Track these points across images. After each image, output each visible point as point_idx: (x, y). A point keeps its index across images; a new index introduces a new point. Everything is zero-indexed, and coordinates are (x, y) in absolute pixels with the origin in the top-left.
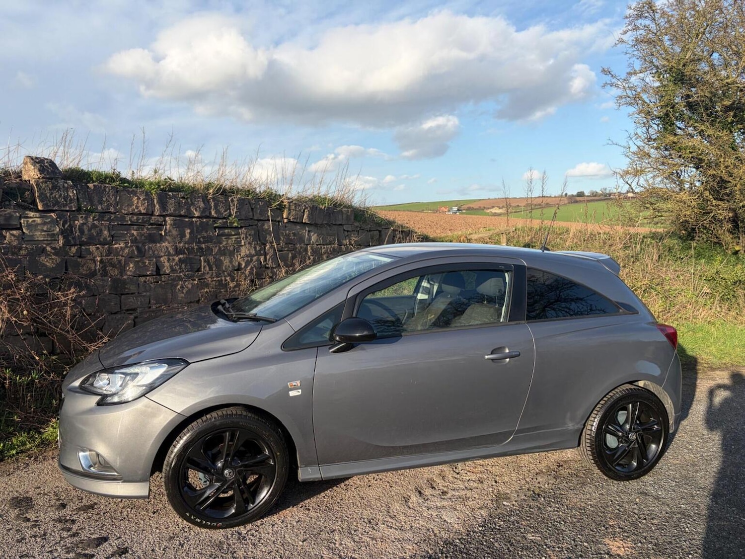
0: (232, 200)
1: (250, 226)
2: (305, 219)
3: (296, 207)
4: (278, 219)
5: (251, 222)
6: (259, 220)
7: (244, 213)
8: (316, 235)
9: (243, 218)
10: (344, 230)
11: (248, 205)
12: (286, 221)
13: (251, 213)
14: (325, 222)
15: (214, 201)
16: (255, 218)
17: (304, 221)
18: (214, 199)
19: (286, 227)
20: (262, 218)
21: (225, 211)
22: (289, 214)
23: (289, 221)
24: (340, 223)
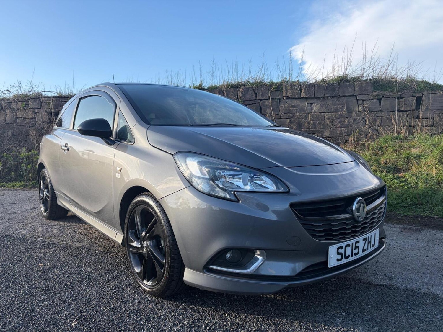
0: (239, 90)
1: (253, 104)
2: (303, 95)
3: (292, 87)
4: (278, 98)
5: (254, 102)
6: (261, 100)
7: (248, 96)
8: (319, 105)
9: (248, 99)
10: (358, 100)
11: (253, 91)
12: (285, 98)
13: (254, 96)
14: (327, 95)
15: (226, 92)
16: (258, 98)
17: (302, 96)
18: (226, 91)
19: (286, 102)
20: (263, 98)
21: (233, 97)
22: (286, 93)
23: (288, 98)
24: (351, 94)
